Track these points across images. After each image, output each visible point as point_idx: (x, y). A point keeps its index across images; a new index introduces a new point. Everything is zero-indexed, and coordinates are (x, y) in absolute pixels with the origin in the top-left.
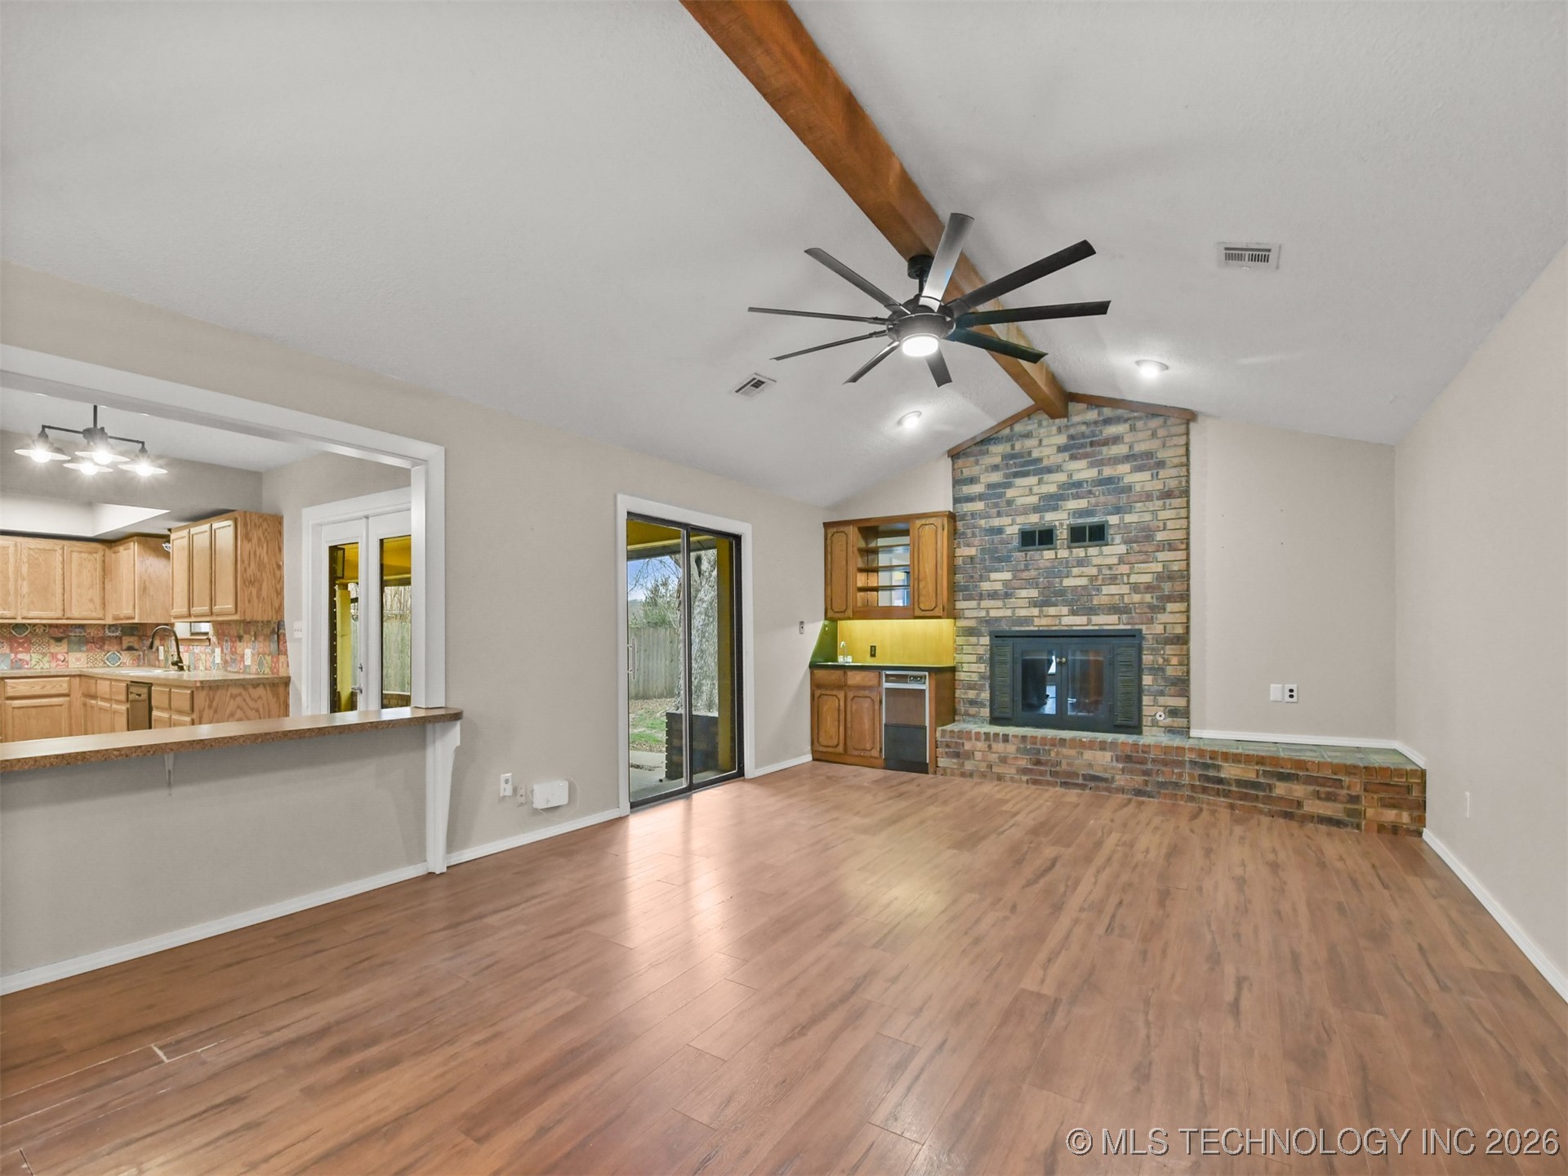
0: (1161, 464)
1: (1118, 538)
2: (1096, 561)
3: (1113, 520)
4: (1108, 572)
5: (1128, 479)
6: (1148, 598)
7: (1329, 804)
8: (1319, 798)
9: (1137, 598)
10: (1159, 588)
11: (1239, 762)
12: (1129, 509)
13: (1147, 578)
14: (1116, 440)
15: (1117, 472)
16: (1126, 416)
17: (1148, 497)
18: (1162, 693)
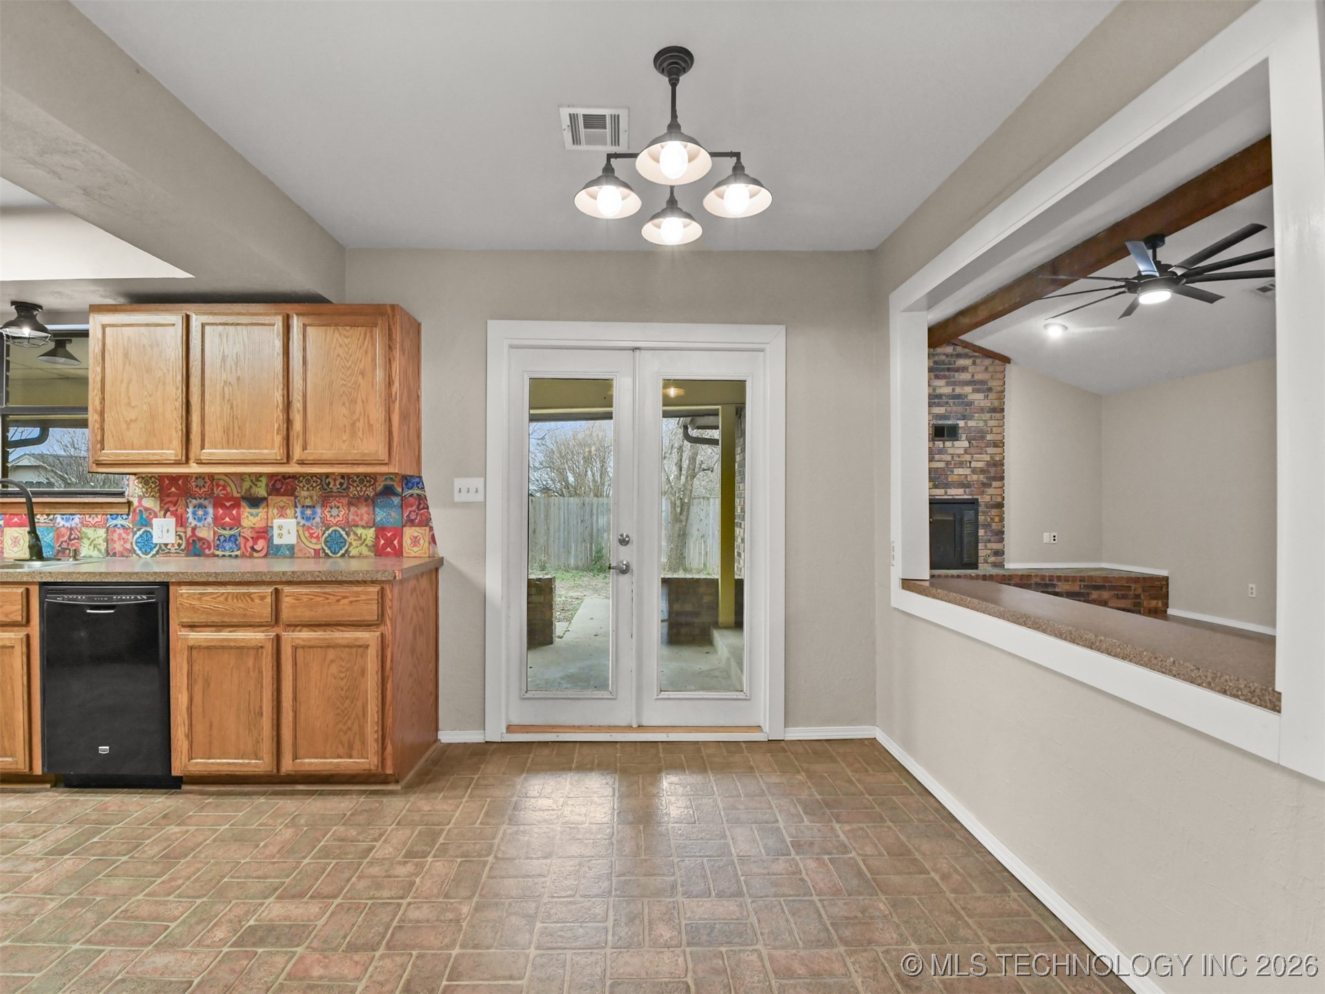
0: (990, 390)
1: (964, 437)
2: (951, 451)
3: (961, 423)
4: (958, 459)
5: (971, 397)
6: (982, 477)
7: (1123, 601)
8: (1118, 598)
9: (975, 477)
10: (989, 472)
11: (1068, 581)
12: (971, 418)
13: (980, 465)
14: (964, 369)
15: (964, 392)
16: (970, 354)
17: (982, 410)
18: (989, 541)
